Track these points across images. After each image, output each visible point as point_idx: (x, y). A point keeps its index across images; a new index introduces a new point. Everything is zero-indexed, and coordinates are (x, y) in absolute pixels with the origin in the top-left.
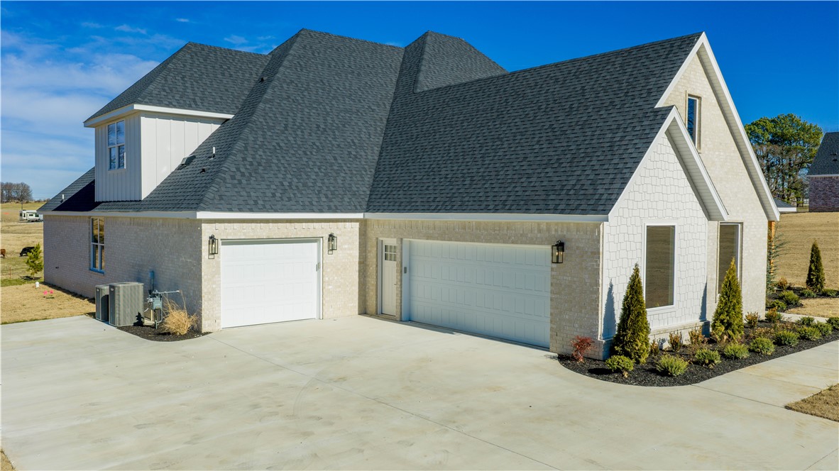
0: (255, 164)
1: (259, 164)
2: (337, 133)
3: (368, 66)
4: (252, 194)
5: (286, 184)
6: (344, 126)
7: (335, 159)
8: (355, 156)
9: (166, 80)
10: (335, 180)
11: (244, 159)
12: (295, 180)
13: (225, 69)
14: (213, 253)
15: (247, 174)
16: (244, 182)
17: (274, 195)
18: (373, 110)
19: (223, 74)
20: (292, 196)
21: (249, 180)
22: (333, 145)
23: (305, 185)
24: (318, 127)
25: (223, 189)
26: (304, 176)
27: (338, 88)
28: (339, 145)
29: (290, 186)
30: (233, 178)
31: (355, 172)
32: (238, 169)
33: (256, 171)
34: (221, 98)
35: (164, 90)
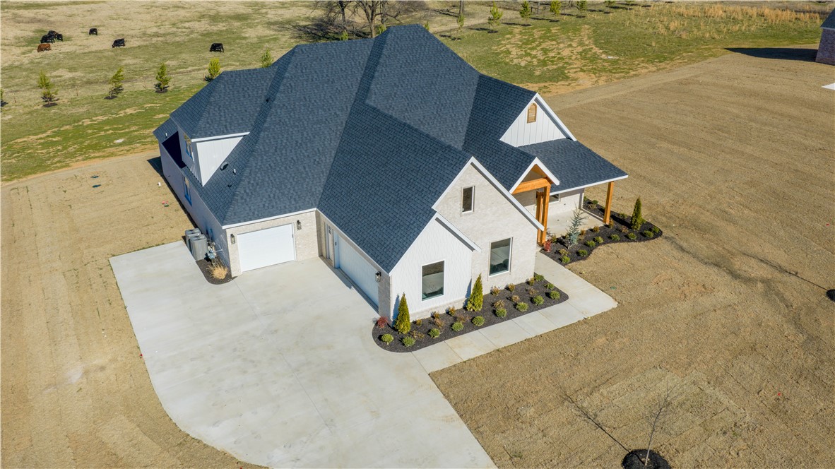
0: (255, 184)
1: (257, 184)
2: (309, 145)
3: (342, 70)
4: (252, 207)
5: (272, 196)
6: (314, 137)
7: (305, 168)
8: (318, 162)
9: (209, 114)
10: (302, 186)
11: (249, 182)
12: (278, 191)
13: (246, 91)
14: (233, 242)
15: (250, 194)
16: (248, 200)
17: (264, 205)
18: (338, 116)
19: (244, 96)
20: (275, 204)
21: (251, 196)
22: (304, 156)
23: (283, 194)
24: (297, 142)
25: (236, 207)
26: (283, 187)
27: (315, 101)
28: (308, 156)
29: (274, 198)
30: (242, 198)
31: (316, 176)
32: (245, 191)
33: (255, 190)
34: (242, 119)
35: (208, 123)
